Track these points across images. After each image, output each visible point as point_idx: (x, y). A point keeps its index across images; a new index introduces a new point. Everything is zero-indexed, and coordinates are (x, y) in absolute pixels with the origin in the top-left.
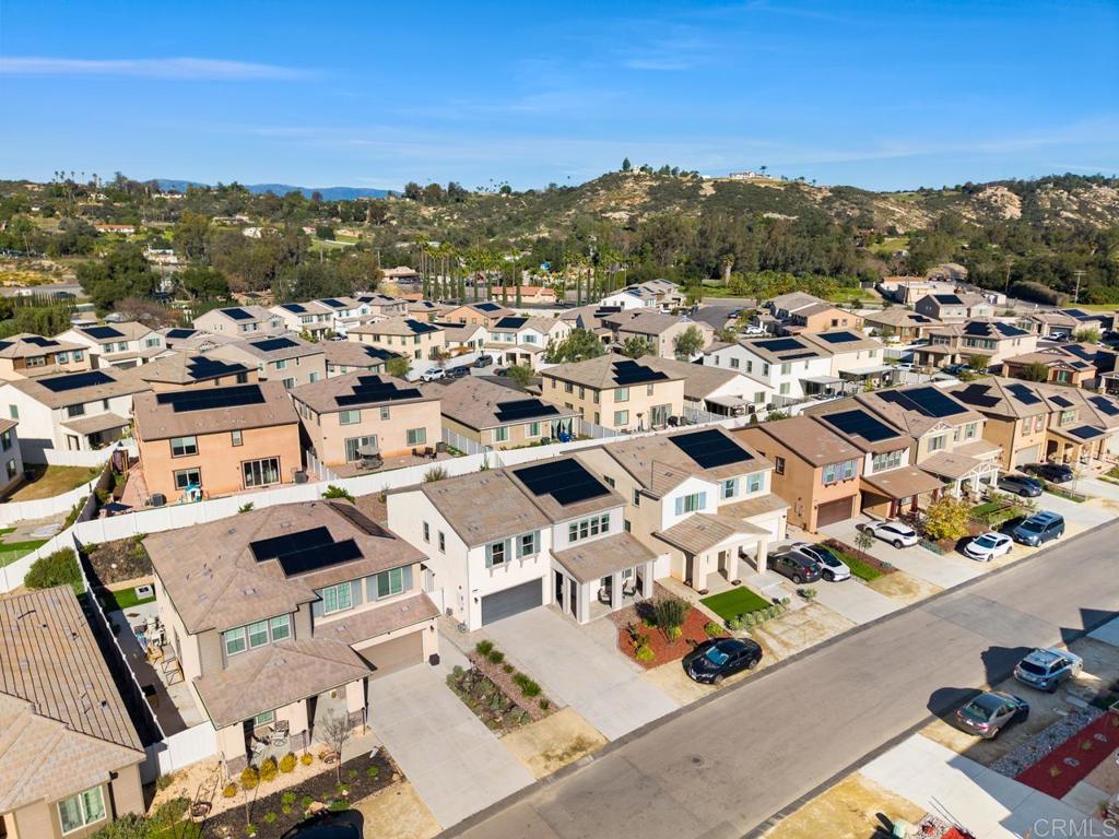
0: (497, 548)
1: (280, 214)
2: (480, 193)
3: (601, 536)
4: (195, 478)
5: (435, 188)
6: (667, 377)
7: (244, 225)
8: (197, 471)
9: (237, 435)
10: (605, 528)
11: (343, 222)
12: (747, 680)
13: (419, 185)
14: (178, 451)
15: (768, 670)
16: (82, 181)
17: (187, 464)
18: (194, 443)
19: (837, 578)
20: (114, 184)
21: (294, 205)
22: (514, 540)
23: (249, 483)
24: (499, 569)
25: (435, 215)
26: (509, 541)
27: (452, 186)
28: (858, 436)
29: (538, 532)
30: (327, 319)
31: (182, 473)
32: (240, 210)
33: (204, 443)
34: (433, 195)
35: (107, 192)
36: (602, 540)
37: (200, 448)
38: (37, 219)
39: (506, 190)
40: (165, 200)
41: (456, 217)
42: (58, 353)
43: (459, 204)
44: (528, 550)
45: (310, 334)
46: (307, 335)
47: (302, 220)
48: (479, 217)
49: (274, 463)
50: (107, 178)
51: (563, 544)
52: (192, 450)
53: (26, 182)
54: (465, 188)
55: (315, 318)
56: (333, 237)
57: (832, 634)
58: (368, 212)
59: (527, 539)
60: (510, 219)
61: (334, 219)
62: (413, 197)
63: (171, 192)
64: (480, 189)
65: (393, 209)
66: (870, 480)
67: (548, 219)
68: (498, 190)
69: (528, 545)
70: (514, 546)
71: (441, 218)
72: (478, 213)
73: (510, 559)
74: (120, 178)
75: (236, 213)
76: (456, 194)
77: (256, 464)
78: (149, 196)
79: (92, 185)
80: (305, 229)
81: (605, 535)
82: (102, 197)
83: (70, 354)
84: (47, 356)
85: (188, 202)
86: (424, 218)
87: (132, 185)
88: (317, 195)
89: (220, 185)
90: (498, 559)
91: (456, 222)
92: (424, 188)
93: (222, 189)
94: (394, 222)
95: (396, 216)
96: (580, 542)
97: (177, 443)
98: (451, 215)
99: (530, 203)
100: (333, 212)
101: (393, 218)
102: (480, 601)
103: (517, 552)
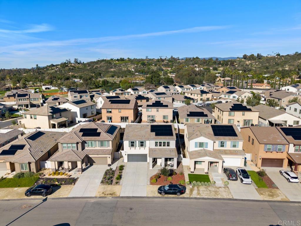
0: (133, 143)
1: (206, 64)
2: (268, 56)
3: (166, 147)
4: (111, 118)
5: (252, 56)
6: (251, 110)
7: (196, 67)
8: (111, 117)
9: (120, 110)
10: (168, 145)
11: (222, 66)
12: (173, 198)
13: (247, 55)
14: (108, 112)
15: (184, 198)
16: (163, 58)
17: (109, 115)
18: (111, 111)
19: (244, 182)
20: (170, 58)
21: (210, 62)
22: (137, 142)
23: (122, 122)
24: (133, 148)
25: (250, 64)
26: (136, 141)
27: (258, 55)
28: (292, 137)
29: (145, 141)
30: (189, 90)
31: (108, 117)
32: (196, 64)
33: (113, 111)
34: (252, 57)
35: (168, 60)
36: (166, 148)
37: (112, 112)
38: (153, 67)
39: (278, 55)
40: (180, 62)
41: (257, 64)
42: (124, 93)
43: (259, 60)
44: (142, 145)
45: (183, 93)
46: (182, 93)
47: (211, 66)
48: (265, 63)
49: (127, 118)
50: (169, 57)
51: (153, 146)
52: (110, 112)
53: (154, 59)
54: (262, 55)
55: (186, 89)
56: (217, 70)
57: (219, 197)
58: (229, 63)
59: (142, 143)
60: (276, 64)
61: (220, 65)
62: (245, 58)
63: (182, 60)
64: (268, 55)
65: (237, 62)
66: (289, 154)
67: (290, 63)
68: (275, 55)
69: (142, 144)
70: (137, 143)
71: (252, 64)
72: (265, 62)
73: (136, 146)
74: (172, 57)
75: (195, 64)
76: (259, 57)
77: (124, 117)
78: (177, 61)
79: (166, 59)
80: (210, 68)
81: (168, 147)
82: (167, 61)
83: (127, 93)
84: (122, 93)
85: (185, 62)
86: (246, 64)
87: (174, 58)
88: (217, 59)
89: (193, 57)
90: (132, 146)
91: (257, 65)
92: (249, 56)
93: (194, 58)
94: (237, 66)
95: (238, 64)
96: (158, 147)
97: (108, 110)
98: (256, 63)
99: (285, 58)
100: (220, 63)
101: (237, 65)
102: (127, 155)
103: (138, 145)
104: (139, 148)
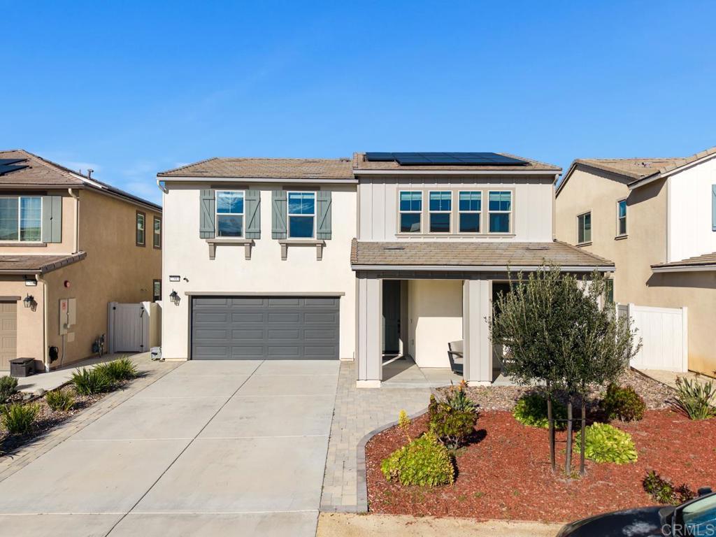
10: (500, 223)
24: (231, 255)
36: (486, 241)
44: (301, 228)
69: (302, 218)
73: (257, 236)
90: (229, 228)
102: (184, 301)
103: (275, 224)
104: (276, 246)
